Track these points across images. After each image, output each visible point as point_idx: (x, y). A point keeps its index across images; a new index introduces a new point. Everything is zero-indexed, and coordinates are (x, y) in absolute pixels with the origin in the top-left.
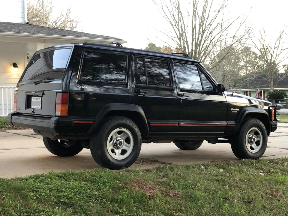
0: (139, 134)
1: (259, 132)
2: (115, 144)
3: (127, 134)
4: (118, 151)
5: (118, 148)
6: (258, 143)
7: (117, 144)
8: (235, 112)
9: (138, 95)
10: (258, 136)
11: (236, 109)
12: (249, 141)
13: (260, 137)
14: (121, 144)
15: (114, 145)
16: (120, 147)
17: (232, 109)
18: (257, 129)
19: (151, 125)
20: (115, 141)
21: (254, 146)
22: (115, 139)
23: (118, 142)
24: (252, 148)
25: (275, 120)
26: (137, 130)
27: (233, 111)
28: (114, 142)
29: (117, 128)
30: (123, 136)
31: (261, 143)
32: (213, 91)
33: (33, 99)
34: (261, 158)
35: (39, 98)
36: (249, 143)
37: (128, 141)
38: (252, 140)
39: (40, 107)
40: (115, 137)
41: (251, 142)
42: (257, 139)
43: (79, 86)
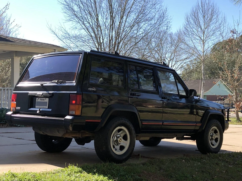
0: (133, 132)
1: (218, 130)
3: (125, 131)
4: (118, 147)
6: (216, 140)
7: (117, 141)
8: (202, 113)
11: (202, 111)
12: (211, 139)
13: (218, 135)
14: (120, 141)
15: (115, 142)
16: (119, 143)
18: (215, 128)
19: (143, 123)
20: (116, 138)
21: (214, 142)
22: (115, 136)
23: (119, 139)
24: (213, 145)
25: (228, 120)
26: (132, 128)
27: (200, 112)
28: (115, 139)
29: (118, 127)
30: (122, 133)
31: (219, 140)
32: (185, 95)
33: (37, 100)
34: (219, 153)
35: (46, 99)
36: (211, 140)
37: (125, 138)
38: (213, 137)
39: (47, 107)
40: (116, 135)
41: (212, 139)
42: (216, 137)
43: (89, 89)
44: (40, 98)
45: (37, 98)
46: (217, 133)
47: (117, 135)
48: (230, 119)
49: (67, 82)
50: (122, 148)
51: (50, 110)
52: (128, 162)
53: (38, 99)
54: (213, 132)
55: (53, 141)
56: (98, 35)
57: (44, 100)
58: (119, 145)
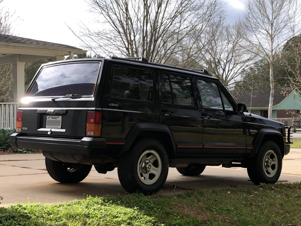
0: (166, 157)
1: (275, 155)
2: (143, 167)
3: (155, 156)
4: (147, 176)
5: (146, 173)
6: (273, 167)
7: (146, 168)
8: (254, 133)
9: (165, 115)
10: (273, 159)
11: (255, 131)
12: (266, 165)
13: (275, 161)
14: (150, 168)
15: (143, 169)
16: (148, 171)
17: (251, 130)
18: (272, 151)
19: (178, 146)
20: (144, 164)
21: (270, 169)
22: (143, 162)
23: (148, 165)
24: (269, 173)
25: (289, 142)
26: (165, 152)
27: (252, 132)
28: (143, 166)
29: (146, 150)
30: (151, 159)
31: (276, 167)
32: (233, 111)
33: (48, 118)
34: (276, 184)
35: (58, 117)
36: (266, 167)
37: (155, 164)
38: (269, 163)
39: (60, 127)
40: (144, 160)
41: (268, 166)
42: (273, 163)
43: (111, 104)
44: (51, 116)
45: (48, 117)
46: (274, 158)
47: (146, 161)
48: (291, 141)
49: (83, 96)
50: (152, 176)
51: (64, 130)
52: (158, 193)
53: (50, 117)
54: (269, 157)
55: (69, 168)
56: (128, 30)
57: (56, 118)
58: (148, 172)
